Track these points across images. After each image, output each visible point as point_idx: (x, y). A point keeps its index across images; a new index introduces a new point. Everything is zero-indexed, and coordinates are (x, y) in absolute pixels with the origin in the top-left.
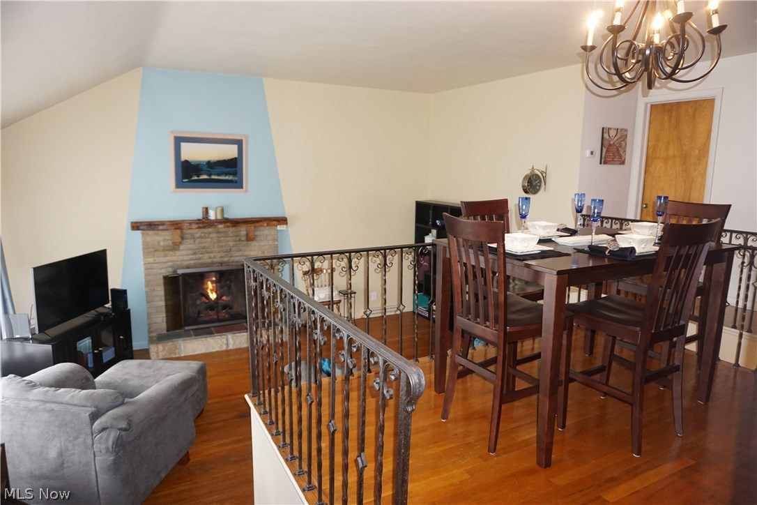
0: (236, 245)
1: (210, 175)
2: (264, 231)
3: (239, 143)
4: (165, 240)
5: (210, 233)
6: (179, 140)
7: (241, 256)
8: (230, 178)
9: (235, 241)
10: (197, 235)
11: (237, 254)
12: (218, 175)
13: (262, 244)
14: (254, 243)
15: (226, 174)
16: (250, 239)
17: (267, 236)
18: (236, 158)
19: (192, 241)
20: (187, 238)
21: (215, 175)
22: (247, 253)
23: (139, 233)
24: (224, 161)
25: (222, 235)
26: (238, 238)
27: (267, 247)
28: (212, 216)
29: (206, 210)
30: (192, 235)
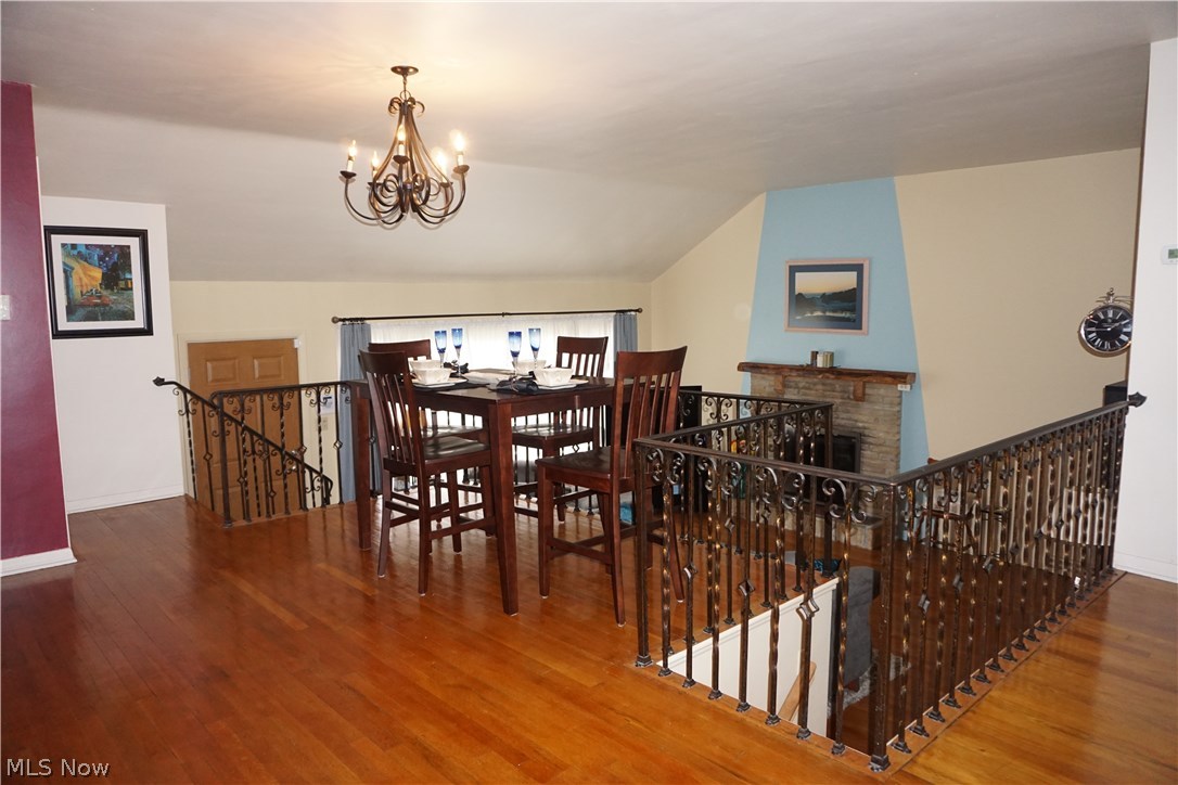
0: (843, 404)
1: (824, 312)
2: (879, 391)
3: (858, 268)
4: (770, 386)
5: (815, 384)
6: (793, 270)
7: (847, 419)
8: (848, 315)
9: (842, 398)
10: (801, 385)
11: (845, 416)
12: (834, 311)
13: (876, 407)
14: (865, 405)
15: (843, 310)
16: (861, 398)
17: (883, 397)
18: (854, 289)
19: (796, 390)
20: (791, 387)
21: (830, 311)
22: (856, 417)
23: (748, 375)
24: (841, 293)
25: (829, 388)
26: (846, 395)
27: (882, 413)
28: (820, 363)
29: (815, 355)
30: (796, 383)
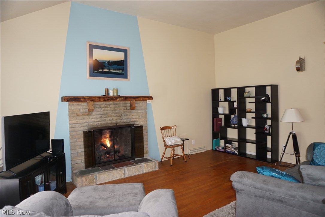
0: (124, 112)
1: (109, 70)
2: (139, 104)
3: (125, 51)
4: (83, 109)
5: (110, 105)
6: (92, 47)
7: (127, 119)
8: (121, 72)
9: (124, 110)
10: (103, 106)
11: (125, 117)
12: (114, 70)
13: (139, 111)
14: (134, 111)
15: (118, 69)
16: (132, 108)
17: (141, 107)
18: (123, 60)
19: (100, 109)
20: (96, 108)
21: (112, 69)
22: (130, 117)
23: (66, 103)
24: (117, 61)
25: (117, 106)
26: (126, 108)
27: (141, 113)
28: (111, 93)
29: (107, 90)
30: (100, 105)
